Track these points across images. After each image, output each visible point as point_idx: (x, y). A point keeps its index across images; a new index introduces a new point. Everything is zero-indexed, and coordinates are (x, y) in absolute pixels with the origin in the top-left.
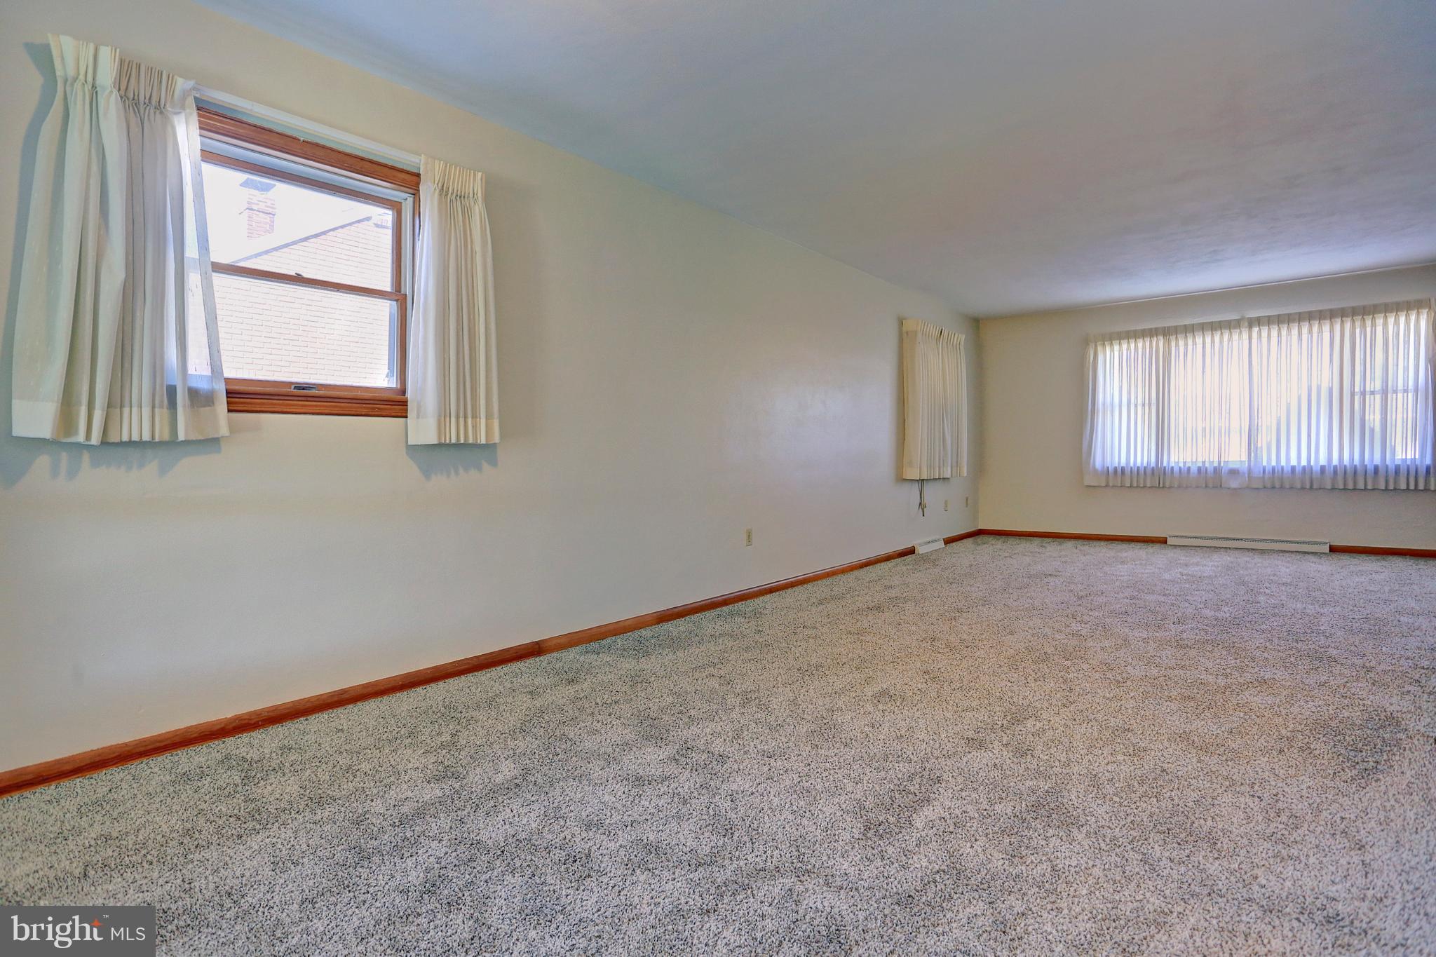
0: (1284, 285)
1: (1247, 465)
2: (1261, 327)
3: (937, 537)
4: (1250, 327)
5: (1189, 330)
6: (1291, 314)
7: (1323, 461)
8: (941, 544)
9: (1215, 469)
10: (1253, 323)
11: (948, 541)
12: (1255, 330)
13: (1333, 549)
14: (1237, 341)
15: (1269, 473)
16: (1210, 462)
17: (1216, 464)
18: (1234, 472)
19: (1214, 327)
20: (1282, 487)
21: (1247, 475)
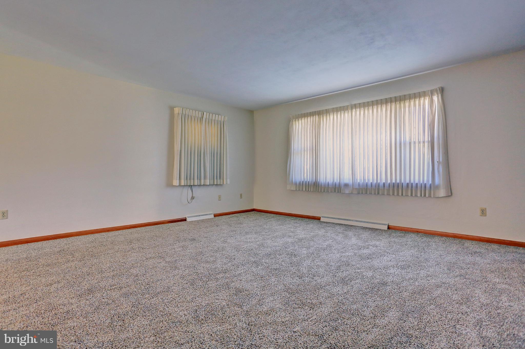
3: (211, 213)
4: (352, 109)
5: (327, 112)
8: (212, 216)
10: (353, 107)
11: (215, 216)
12: (354, 110)
13: (389, 228)
14: (347, 117)
15: (361, 186)
19: (337, 110)
21: (352, 187)
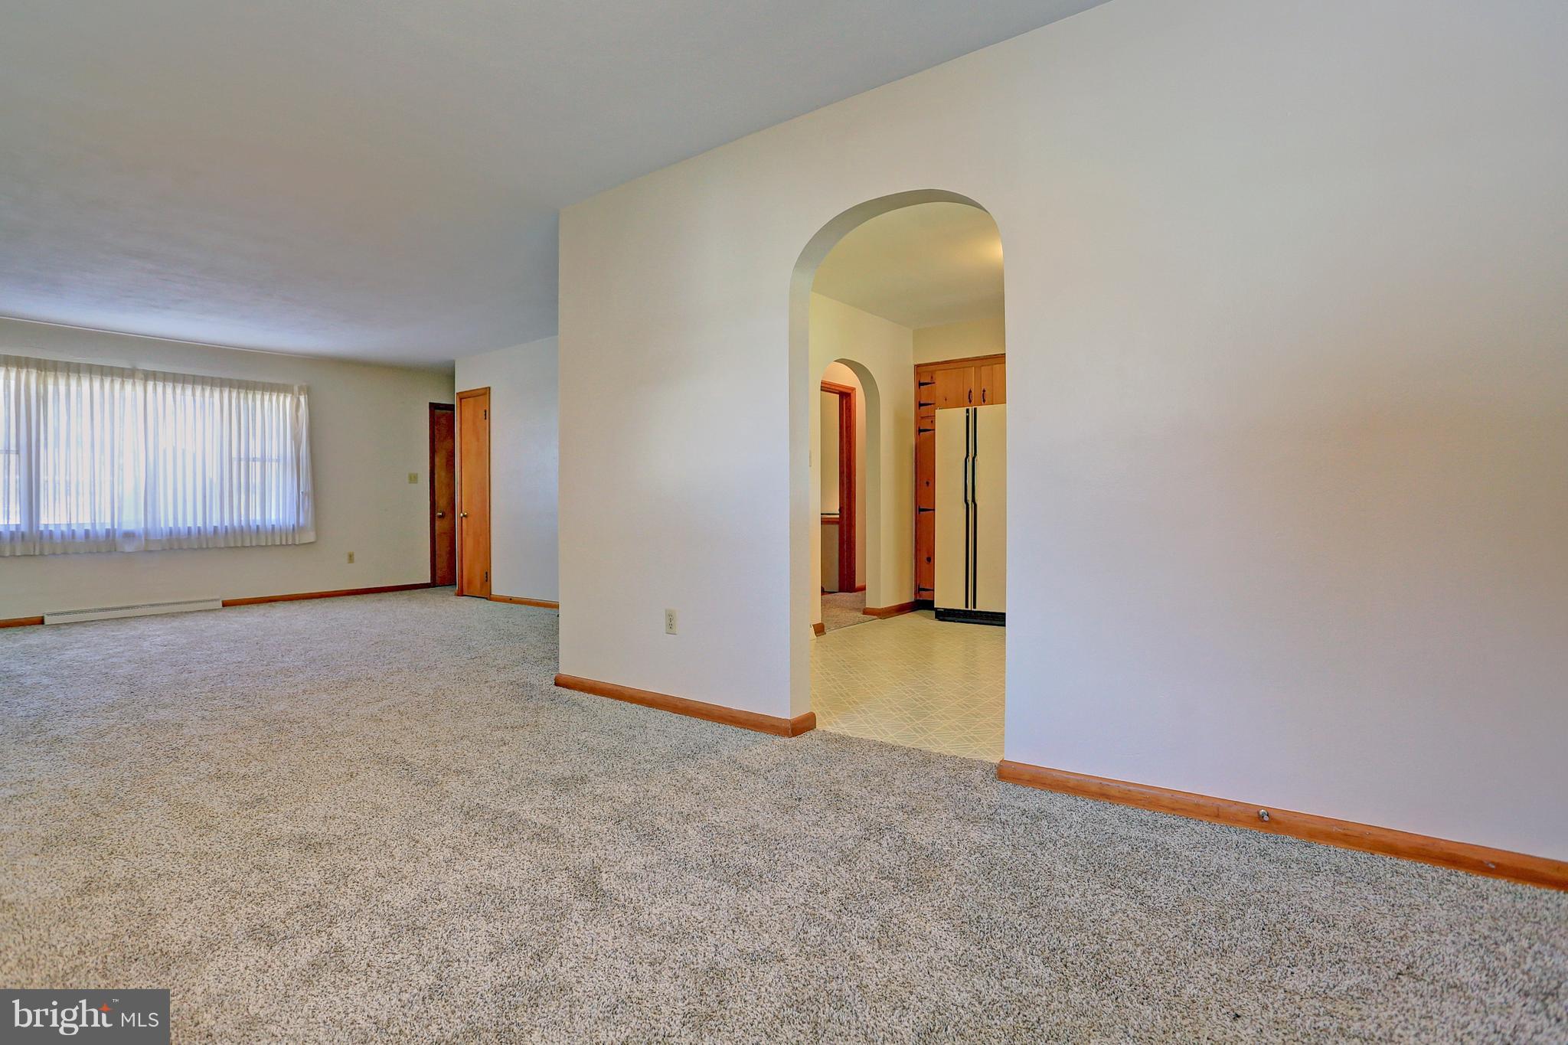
0: (207, 347)
1: (143, 526)
2: (157, 382)
4: (145, 379)
6: (177, 374)
7: (216, 522)
9: (108, 531)
10: (149, 376)
13: (225, 604)
14: (131, 392)
15: (167, 535)
16: (101, 523)
17: (109, 526)
18: (129, 535)
19: (106, 372)
20: (181, 548)
21: (143, 539)
